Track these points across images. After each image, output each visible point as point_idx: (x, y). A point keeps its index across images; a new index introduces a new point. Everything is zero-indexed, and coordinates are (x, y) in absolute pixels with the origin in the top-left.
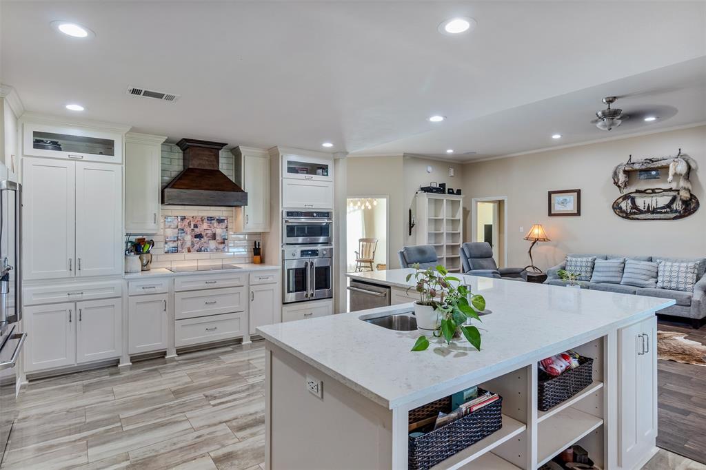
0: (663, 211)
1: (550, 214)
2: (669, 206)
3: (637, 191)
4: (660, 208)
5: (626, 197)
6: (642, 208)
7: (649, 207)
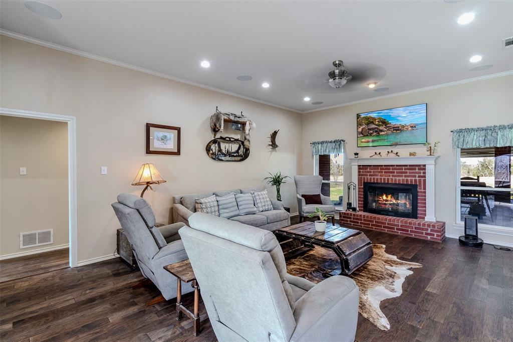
0: (235, 155)
1: (148, 152)
2: (237, 152)
3: (221, 138)
4: (232, 153)
5: (215, 142)
6: (224, 151)
7: (228, 151)
